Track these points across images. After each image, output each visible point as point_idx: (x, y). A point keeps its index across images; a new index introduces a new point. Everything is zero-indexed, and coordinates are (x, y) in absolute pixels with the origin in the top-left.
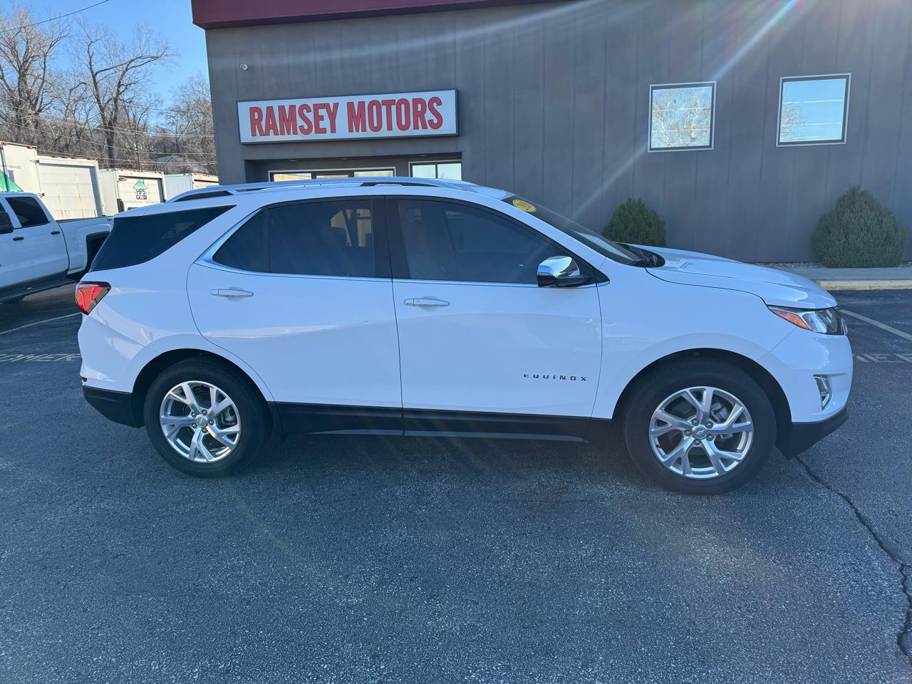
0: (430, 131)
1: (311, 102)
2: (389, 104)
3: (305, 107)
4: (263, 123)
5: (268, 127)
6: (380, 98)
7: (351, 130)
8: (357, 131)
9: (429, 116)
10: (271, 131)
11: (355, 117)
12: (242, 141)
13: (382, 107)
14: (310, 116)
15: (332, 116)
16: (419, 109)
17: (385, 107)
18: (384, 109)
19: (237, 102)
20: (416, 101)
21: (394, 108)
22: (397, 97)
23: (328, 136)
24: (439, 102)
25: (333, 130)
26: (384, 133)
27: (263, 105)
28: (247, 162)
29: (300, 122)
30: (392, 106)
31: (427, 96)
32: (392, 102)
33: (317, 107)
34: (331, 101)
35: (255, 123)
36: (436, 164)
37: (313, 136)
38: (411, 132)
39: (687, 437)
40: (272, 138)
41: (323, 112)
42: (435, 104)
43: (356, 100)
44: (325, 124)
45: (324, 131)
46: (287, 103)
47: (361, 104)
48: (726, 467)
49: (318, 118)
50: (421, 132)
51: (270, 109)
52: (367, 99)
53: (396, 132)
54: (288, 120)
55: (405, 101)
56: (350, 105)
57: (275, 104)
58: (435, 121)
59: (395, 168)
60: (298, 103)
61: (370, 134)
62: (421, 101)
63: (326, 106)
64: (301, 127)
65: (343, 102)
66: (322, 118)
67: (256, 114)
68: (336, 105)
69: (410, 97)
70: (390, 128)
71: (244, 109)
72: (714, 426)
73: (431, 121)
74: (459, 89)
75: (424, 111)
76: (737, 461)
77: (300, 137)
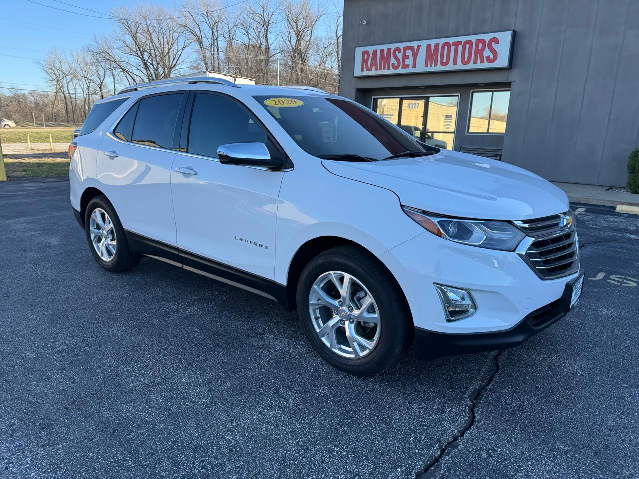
0: (486, 65)
1: (402, 46)
2: (456, 44)
3: (398, 49)
4: (369, 63)
5: (372, 65)
6: (451, 40)
7: (426, 66)
8: (431, 66)
9: (487, 53)
10: (374, 68)
11: (431, 55)
12: (355, 75)
13: (452, 47)
14: (400, 56)
15: (415, 55)
16: (480, 48)
17: (454, 47)
18: (453, 48)
19: (356, 47)
20: (478, 42)
21: (460, 47)
22: (463, 39)
23: (411, 70)
24: (496, 41)
25: (414, 66)
26: (450, 67)
27: (370, 49)
28: (358, 90)
29: (393, 61)
30: (459, 46)
31: (487, 37)
32: (460, 43)
33: (406, 49)
34: (415, 44)
35: (364, 62)
36: (493, 92)
37: (400, 71)
38: (471, 66)
39: (336, 316)
40: (374, 72)
41: (409, 53)
42: (493, 44)
43: (433, 42)
44: (409, 62)
45: (408, 67)
46: (386, 47)
47: (437, 46)
48: (362, 352)
49: (406, 57)
50: (479, 66)
51: (375, 52)
52: (441, 42)
53: (460, 66)
54: (385, 59)
55: (470, 42)
56: (429, 47)
57: (378, 48)
58: (492, 57)
59: (459, 94)
60: (393, 46)
61: (440, 68)
62: (483, 41)
63: (412, 48)
64: (393, 64)
65: (424, 44)
66: (408, 57)
67: (366, 55)
68: (419, 47)
69: (474, 38)
70: (455, 63)
71: (359, 51)
72: (354, 312)
73: (488, 57)
74: (516, 30)
75: (483, 48)
76: (370, 349)
77: (392, 71)
